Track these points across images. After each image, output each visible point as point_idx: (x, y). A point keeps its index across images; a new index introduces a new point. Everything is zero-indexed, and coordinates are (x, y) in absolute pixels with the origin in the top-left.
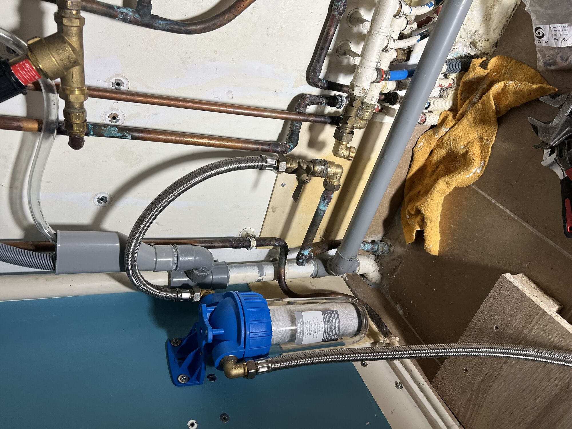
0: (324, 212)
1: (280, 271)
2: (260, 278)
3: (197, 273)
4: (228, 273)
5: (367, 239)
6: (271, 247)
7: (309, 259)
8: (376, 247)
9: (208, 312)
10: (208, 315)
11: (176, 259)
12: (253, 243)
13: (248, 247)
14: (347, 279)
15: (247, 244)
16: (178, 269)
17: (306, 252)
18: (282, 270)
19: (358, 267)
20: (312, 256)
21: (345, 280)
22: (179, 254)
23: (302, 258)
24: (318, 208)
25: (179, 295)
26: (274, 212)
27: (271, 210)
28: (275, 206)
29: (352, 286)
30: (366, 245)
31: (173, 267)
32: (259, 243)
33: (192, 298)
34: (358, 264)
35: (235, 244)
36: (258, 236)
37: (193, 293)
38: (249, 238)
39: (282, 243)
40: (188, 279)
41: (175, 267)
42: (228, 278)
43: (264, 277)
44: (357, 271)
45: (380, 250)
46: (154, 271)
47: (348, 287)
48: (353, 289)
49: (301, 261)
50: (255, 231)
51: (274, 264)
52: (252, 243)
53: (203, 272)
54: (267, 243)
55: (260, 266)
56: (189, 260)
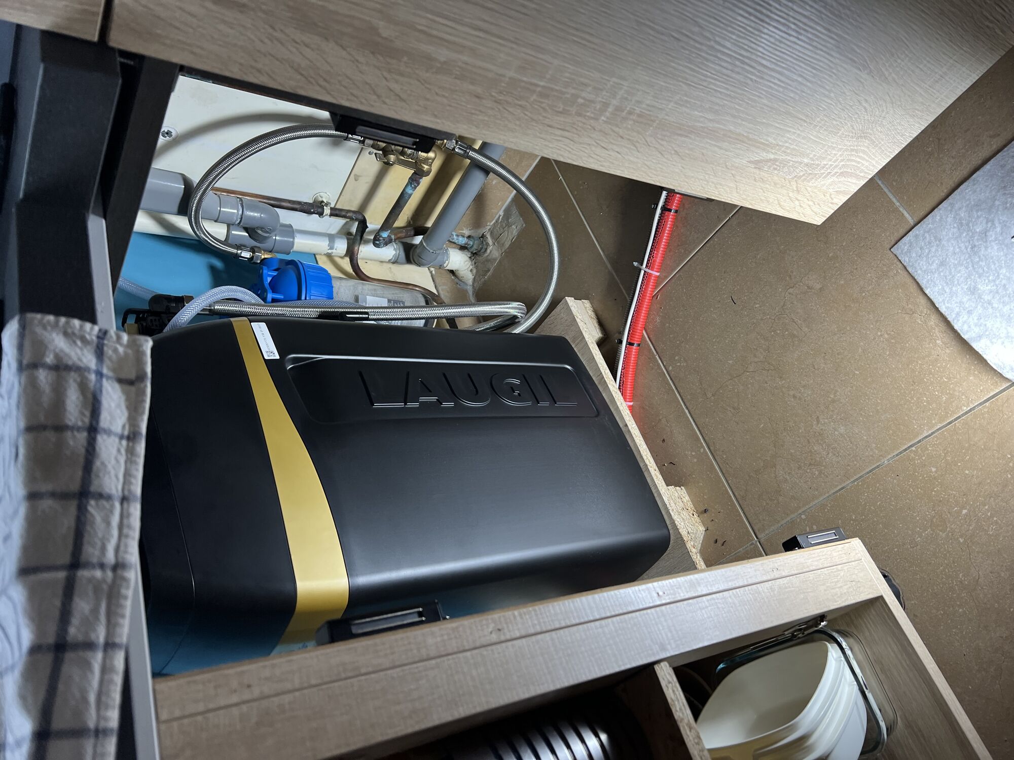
0: (410, 195)
1: (353, 249)
2: (330, 251)
3: (260, 232)
4: (294, 238)
5: (464, 232)
6: (348, 220)
7: (388, 242)
8: (471, 243)
9: (269, 275)
10: (269, 279)
11: (240, 212)
12: (327, 211)
13: (321, 214)
14: (434, 272)
15: (320, 210)
16: (241, 224)
17: (385, 235)
18: (356, 248)
19: (447, 262)
20: (392, 240)
21: (431, 272)
22: (244, 209)
23: (379, 240)
24: (404, 190)
25: (239, 252)
26: (356, 180)
27: (353, 178)
28: (358, 174)
29: (437, 281)
30: (461, 239)
31: (236, 221)
32: (334, 212)
33: (252, 258)
34: (448, 258)
35: (306, 208)
36: (332, 206)
37: (254, 252)
38: (323, 204)
39: (360, 217)
40: (247, 234)
41: (238, 222)
42: (293, 243)
43: (334, 251)
44: (445, 265)
45: (475, 247)
46: (216, 221)
47: (433, 281)
48: (437, 285)
49: (378, 242)
50: (330, 196)
51: (348, 239)
52: (325, 211)
53: (267, 232)
54: (344, 213)
55: (331, 238)
56: (255, 217)
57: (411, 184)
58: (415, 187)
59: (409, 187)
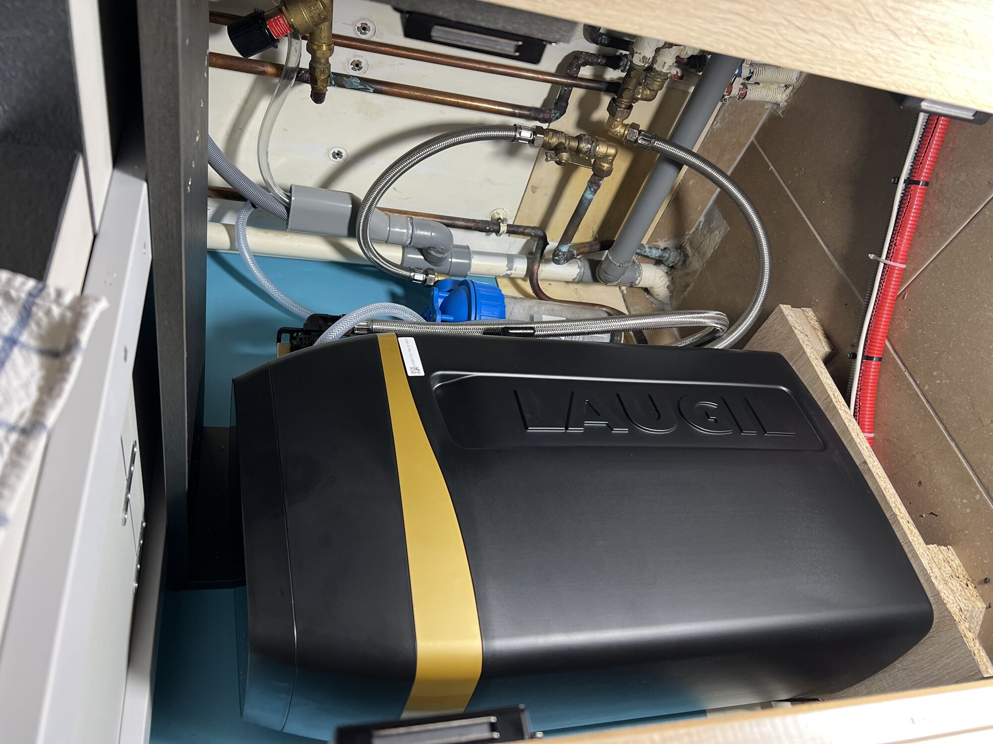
0: (590, 201)
1: (533, 268)
2: (509, 272)
3: (433, 252)
4: (470, 260)
5: (659, 244)
6: (529, 238)
7: (569, 258)
8: (667, 255)
9: (441, 297)
10: (440, 301)
11: (410, 232)
12: (504, 228)
13: (497, 232)
14: (625, 292)
15: (496, 227)
16: (412, 244)
17: (565, 249)
18: (536, 267)
19: (639, 278)
20: (574, 255)
21: (622, 292)
22: (414, 228)
23: (558, 255)
24: (583, 196)
25: (412, 274)
26: (534, 192)
27: (530, 189)
28: (535, 186)
29: (628, 301)
30: (654, 251)
31: (406, 242)
32: (511, 229)
33: (425, 281)
34: (640, 274)
35: (481, 226)
36: (510, 222)
37: (427, 275)
38: (500, 221)
39: (540, 233)
40: (422, 257)
41: (409, 242)
42: (469, 265)
43: (513, 272)
44: (637, 282)
45: (671, 259)
46: (386, 242)
47: (625, 301)
48: (629, 305)
49: (557, 258)
50: (509, 214)
51: (528, 259)
52: (501, 228)
53: (440, 253)
54: (521, 230)
55: (510, 258)
56: (426, 235)
57: (590, 187)
58: (595, 192)
59: (589, 192)
